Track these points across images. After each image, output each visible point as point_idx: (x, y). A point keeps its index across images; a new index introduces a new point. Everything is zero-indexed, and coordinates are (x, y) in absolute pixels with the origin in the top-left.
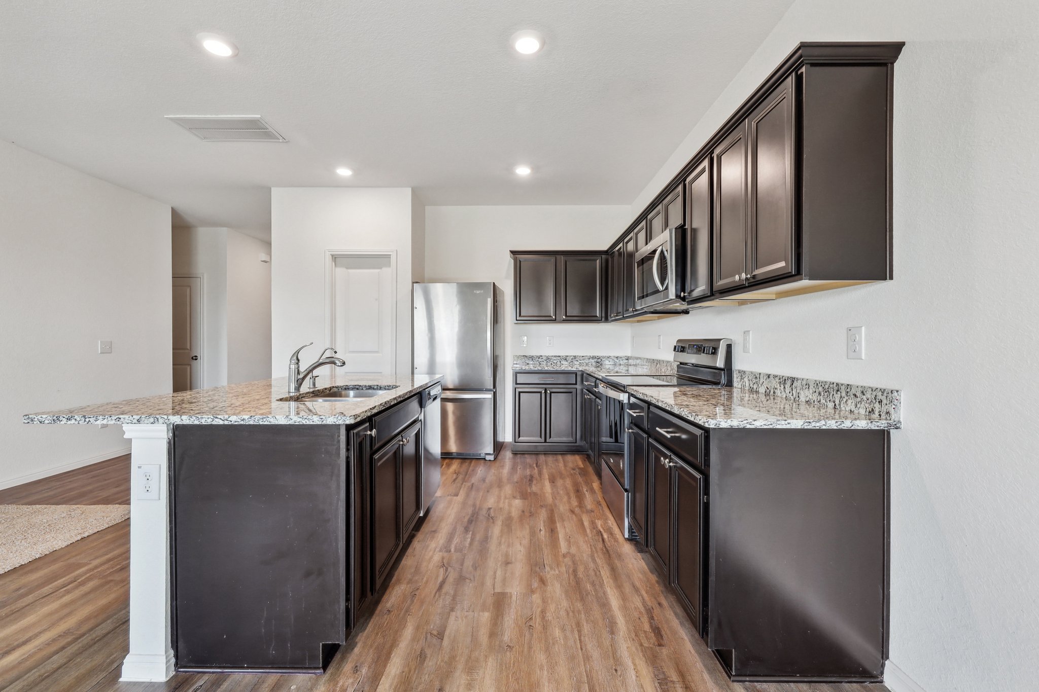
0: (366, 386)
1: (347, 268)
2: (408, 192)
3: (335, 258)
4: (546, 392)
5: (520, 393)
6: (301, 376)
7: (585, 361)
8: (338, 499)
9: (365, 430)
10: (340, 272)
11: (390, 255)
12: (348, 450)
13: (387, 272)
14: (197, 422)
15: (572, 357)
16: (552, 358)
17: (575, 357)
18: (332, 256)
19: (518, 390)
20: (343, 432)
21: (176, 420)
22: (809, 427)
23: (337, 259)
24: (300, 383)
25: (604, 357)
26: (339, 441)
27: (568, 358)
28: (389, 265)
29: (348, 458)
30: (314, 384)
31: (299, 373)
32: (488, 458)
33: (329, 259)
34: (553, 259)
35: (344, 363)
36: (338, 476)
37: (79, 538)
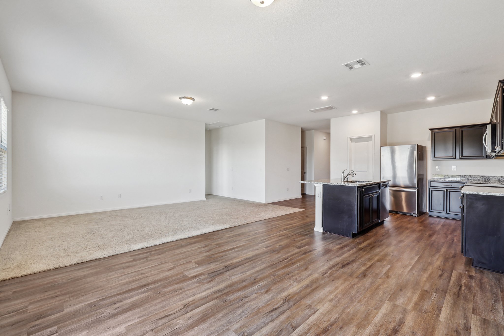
0: (362, 181)
1: (355, 142)
2: (379, 112)
3: (351, 139)
4: (447, 191)
5: (432, 190)
6: (345, 177)
7: (477, 178)
8: (355, 203)
9: (361, 189)
10: (353, 144)
11: (372, 137)
12: (357, 192)
13: (371, 143)
14: (327, 184)
15: (468, 176)
16: (455, 176)
17: (470, 176)
18: (350, 139)
19: (431, 189)
20: (356, 188)
21: (324, 183)
22: (502, 196)
23: (352, 140)
24: (344, 179)
25: (491, 176)
26: (355, 190)
27: (466, 176)
28: (371, 140)
29: (357, 194)
30: (347, 180)
31: (344, 176)
32: (414, 215)
33: (349, 140)
34: (454, 130)
35: (356, 174)
36: (355, 197)
37: (294, 212)
